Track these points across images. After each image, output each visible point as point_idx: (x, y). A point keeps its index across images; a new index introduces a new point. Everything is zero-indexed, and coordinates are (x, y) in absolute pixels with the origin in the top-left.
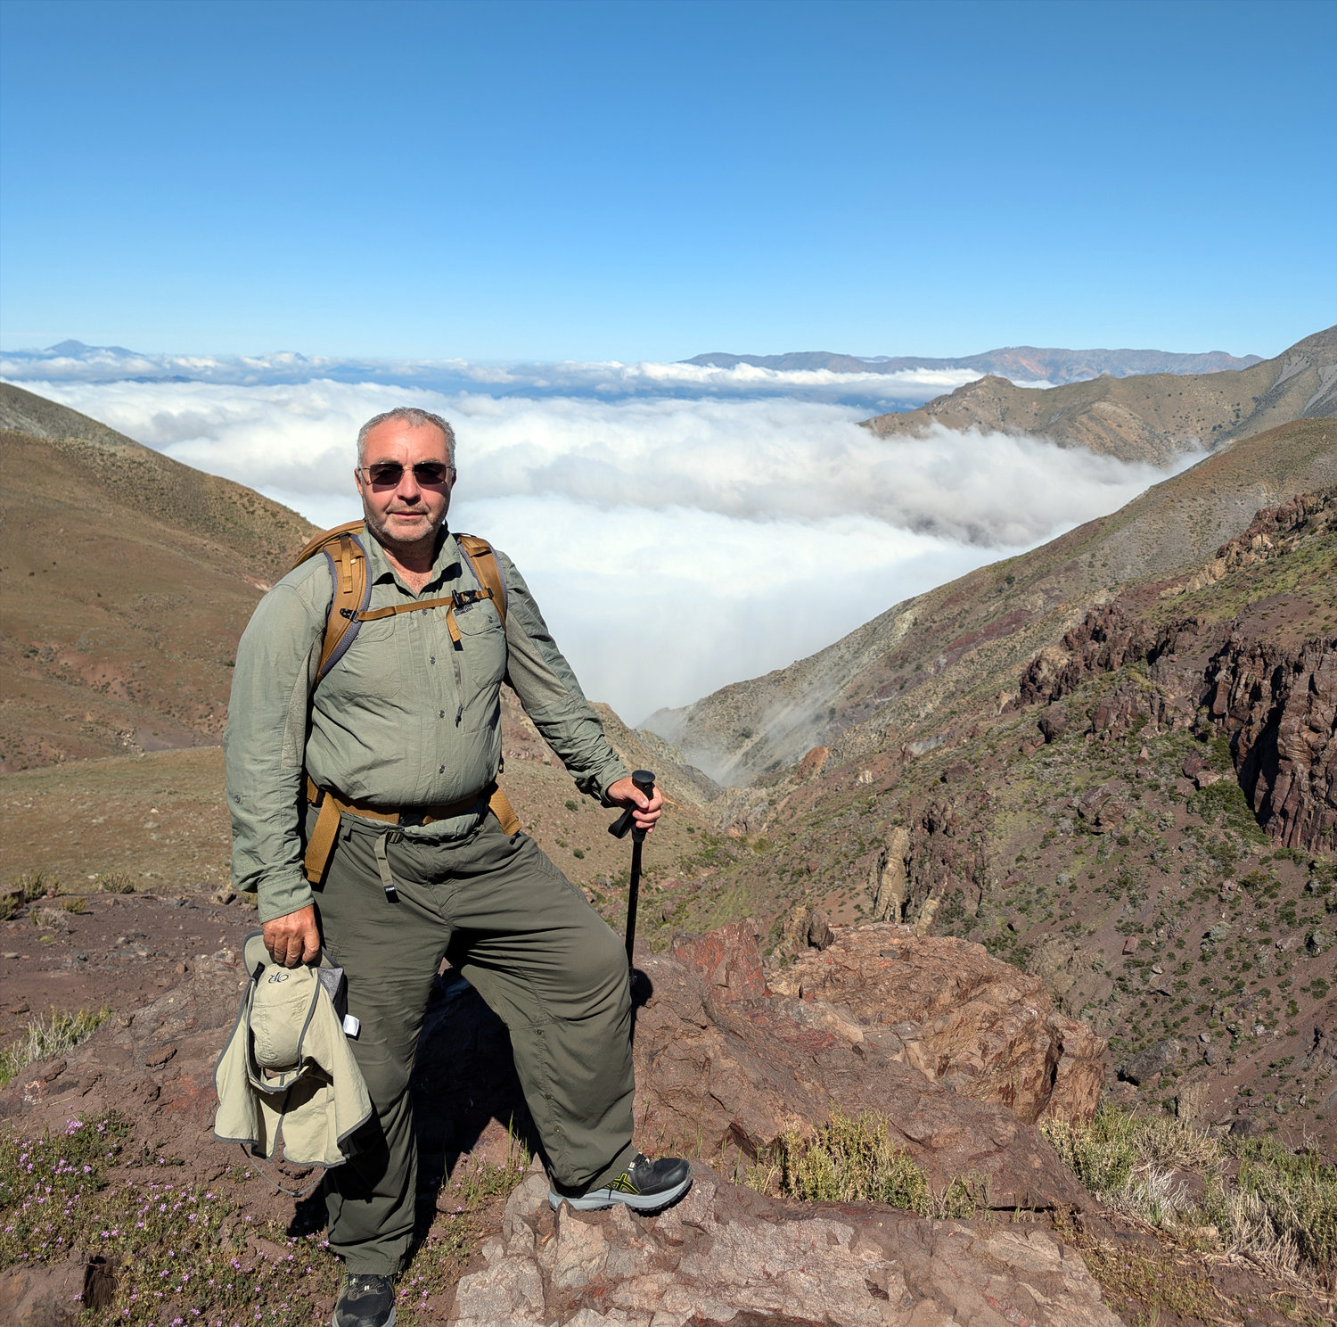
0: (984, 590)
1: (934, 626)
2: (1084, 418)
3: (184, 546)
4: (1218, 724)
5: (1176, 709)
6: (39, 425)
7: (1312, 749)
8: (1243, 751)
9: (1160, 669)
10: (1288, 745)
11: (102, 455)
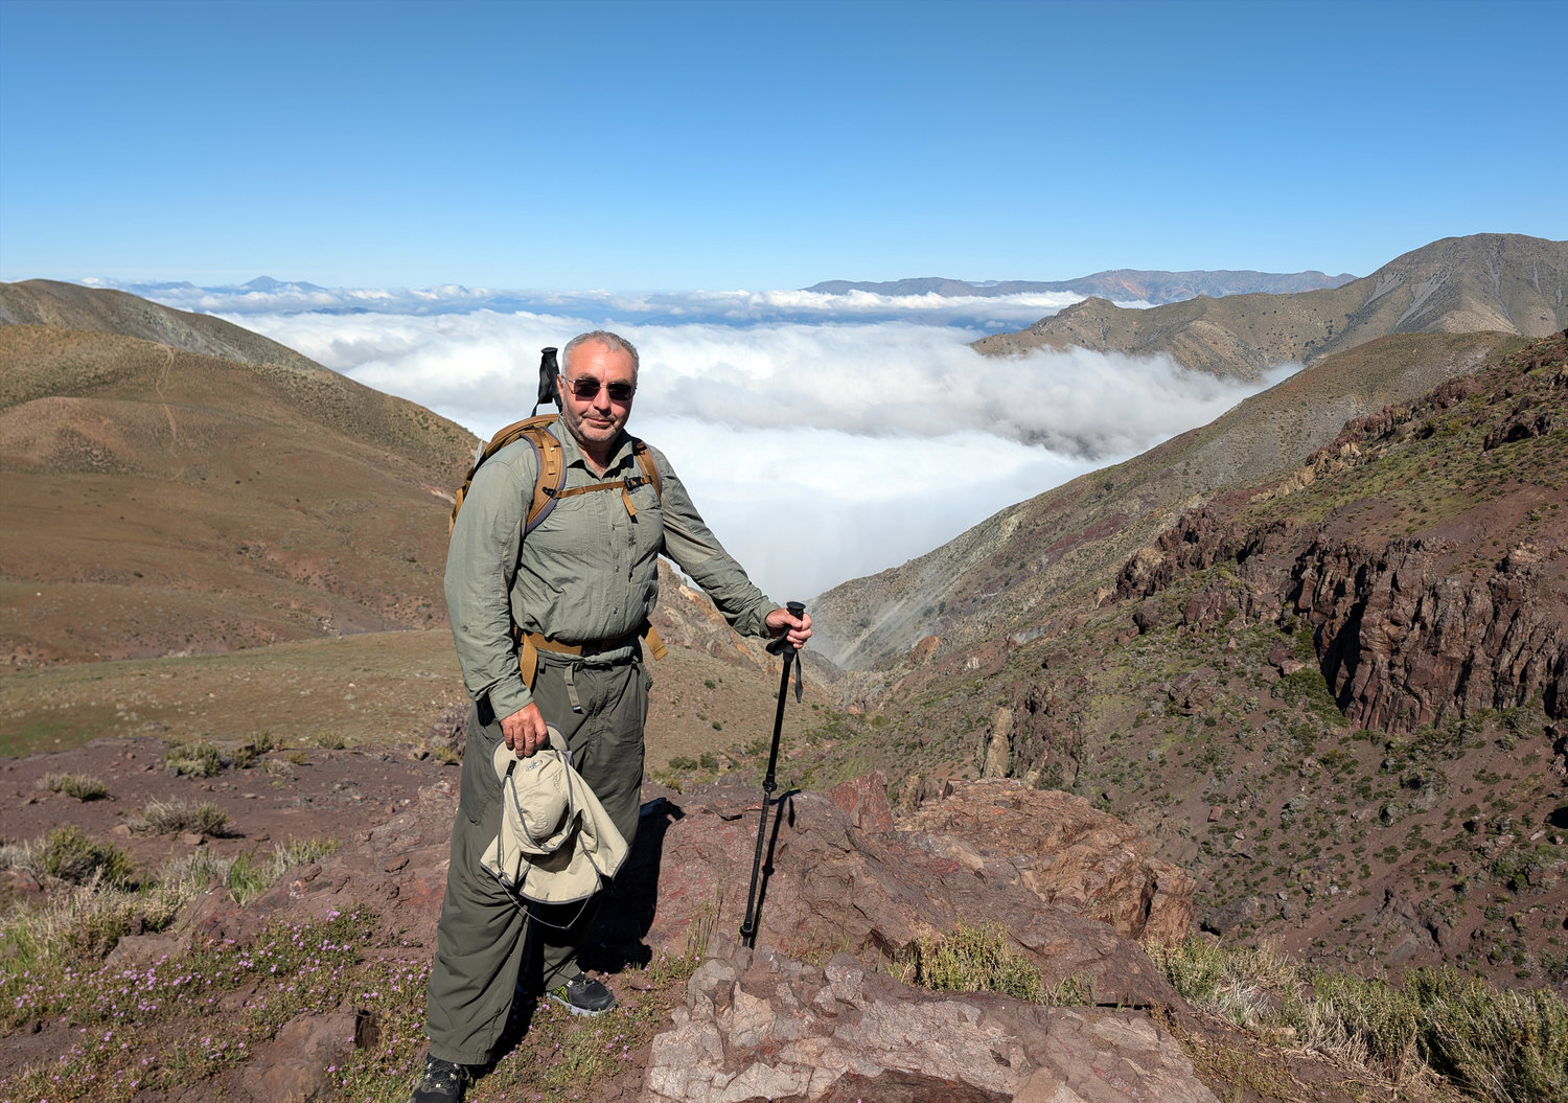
0: (1084, 496)
1: (1037, 529)
2: (1181, 337)
3: (368, 458)
4: (1303, 617)
5: (1263, 604)
6: (240, 352)
7: (1393, 641)
8: (1326, 642)
9: (1249, 567)
10: (1370, 637)
11: (295, 378)
